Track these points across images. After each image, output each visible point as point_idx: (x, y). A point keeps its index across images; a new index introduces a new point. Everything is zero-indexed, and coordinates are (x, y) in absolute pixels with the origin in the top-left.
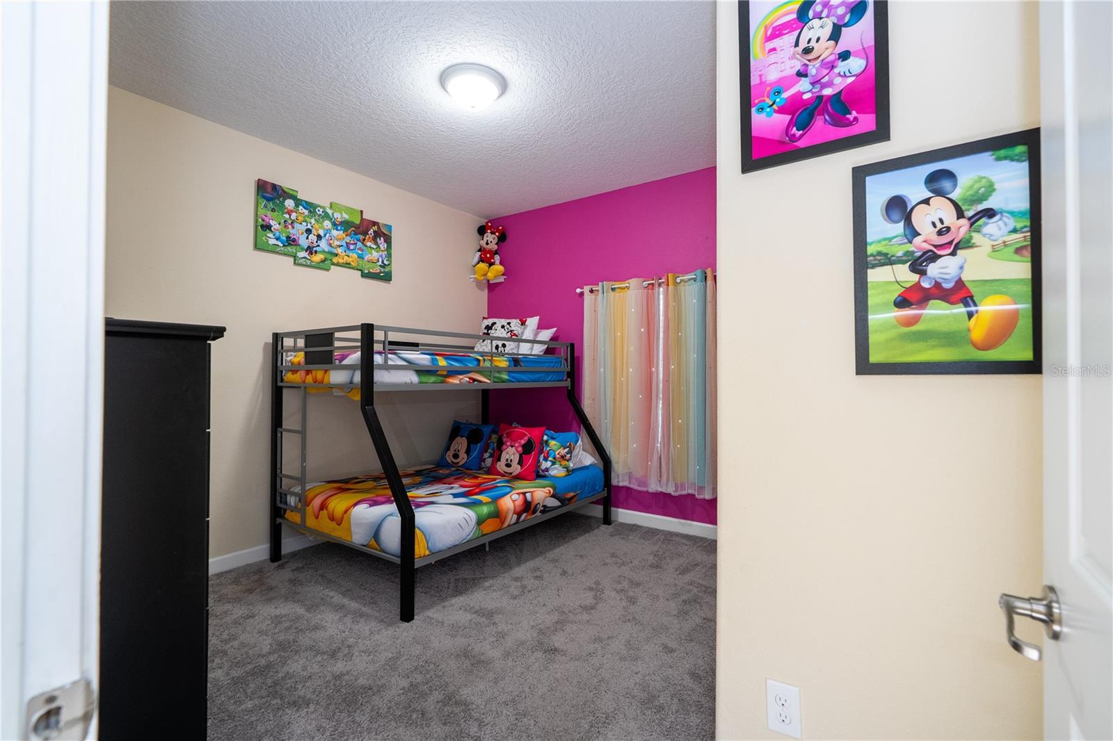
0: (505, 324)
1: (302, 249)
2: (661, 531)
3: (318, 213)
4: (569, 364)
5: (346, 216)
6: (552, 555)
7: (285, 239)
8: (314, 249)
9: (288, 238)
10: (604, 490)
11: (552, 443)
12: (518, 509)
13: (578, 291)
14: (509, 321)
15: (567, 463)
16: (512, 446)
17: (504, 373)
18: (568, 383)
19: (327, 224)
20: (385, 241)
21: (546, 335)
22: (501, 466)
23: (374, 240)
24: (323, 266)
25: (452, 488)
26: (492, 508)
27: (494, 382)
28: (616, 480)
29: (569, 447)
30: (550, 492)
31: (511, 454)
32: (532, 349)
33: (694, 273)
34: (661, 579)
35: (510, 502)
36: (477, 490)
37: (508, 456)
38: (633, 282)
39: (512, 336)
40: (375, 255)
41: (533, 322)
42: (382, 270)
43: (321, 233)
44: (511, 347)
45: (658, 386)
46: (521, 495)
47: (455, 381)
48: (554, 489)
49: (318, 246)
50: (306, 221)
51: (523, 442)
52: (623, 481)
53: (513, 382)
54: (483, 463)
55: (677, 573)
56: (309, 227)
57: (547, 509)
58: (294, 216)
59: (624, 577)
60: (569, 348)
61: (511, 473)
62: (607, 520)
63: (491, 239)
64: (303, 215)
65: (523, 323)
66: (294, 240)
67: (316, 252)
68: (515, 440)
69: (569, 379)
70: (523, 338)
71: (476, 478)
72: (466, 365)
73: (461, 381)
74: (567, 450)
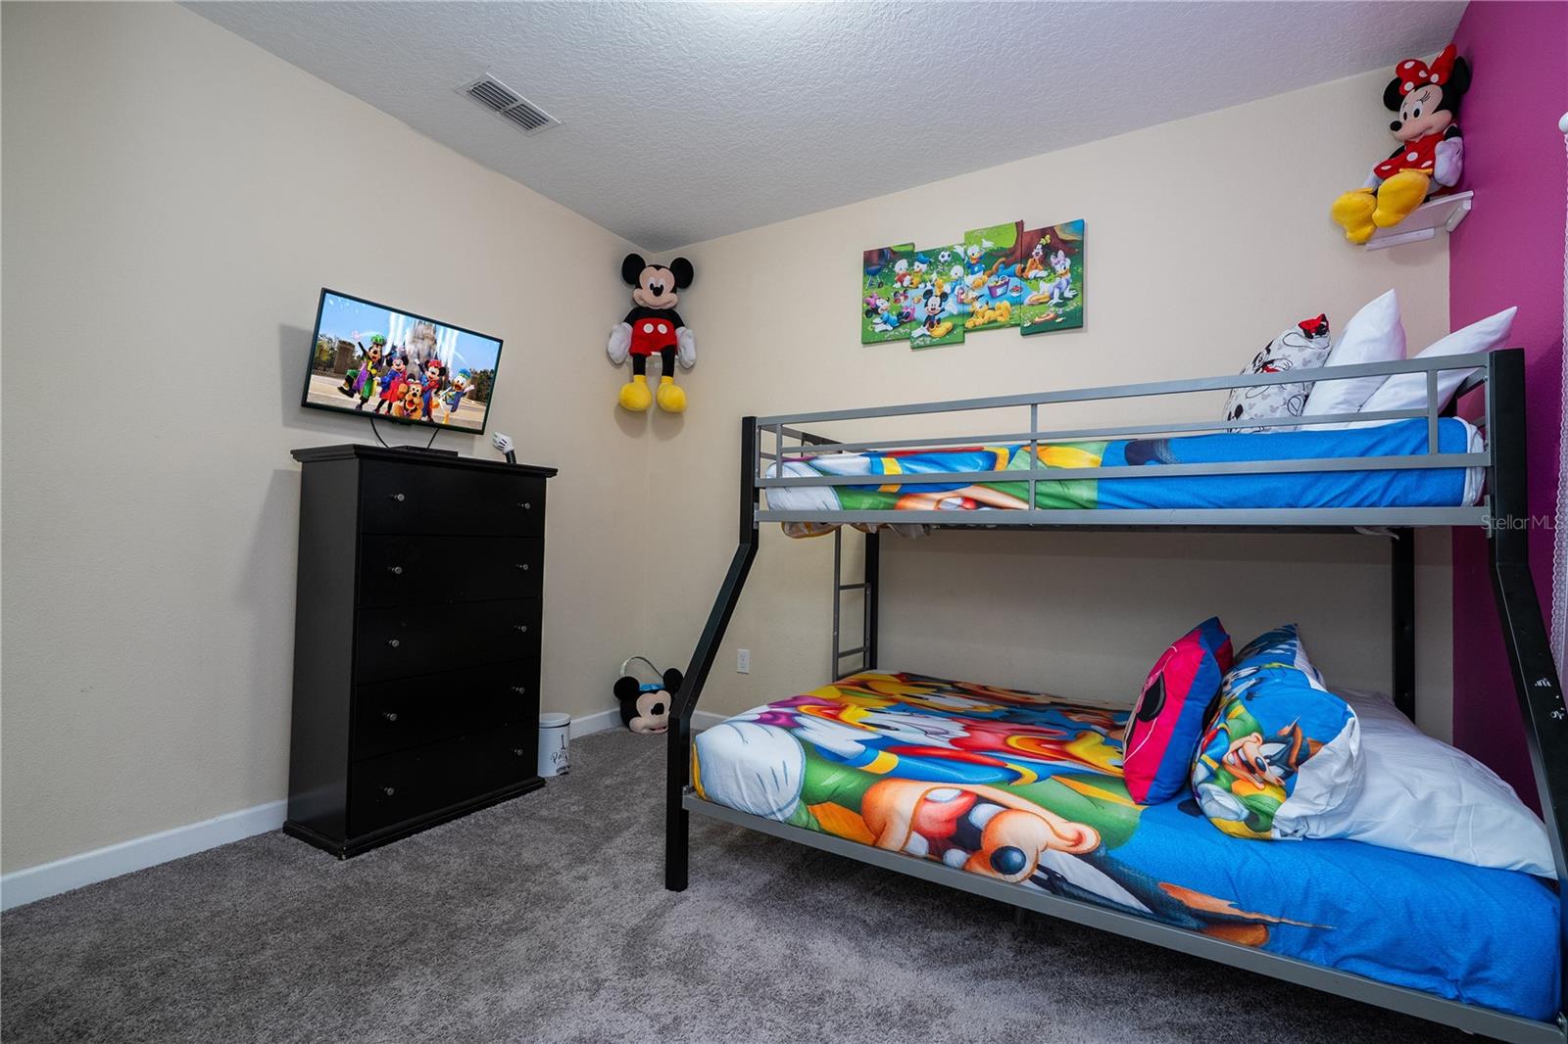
1: (919, 324)
3: (942, 260)
5: (988, 244)
7: (896, 318)
8: (937, 317)
9: (900, 315)
18: (1483, 513)
19: (957, 270)
20: (1067, 255)
23: (1045, 262)
24: (952, 338)
40: (1045, 288)
42: (1060, 311)
43: (947, 288)
47: (922, 505)
49: (943, 310)
50: (924, 281)
53: (1115, 507)
56: (929, 287)
58: (907, 281)
63: (1423, 109)
64: (919, 274)
65: (1314, 331)
66: (908, 315)
67: (939, 321)
69: (1488, 501)
72: (954, 470)
73: (941, 506)
74: (1274, 749)
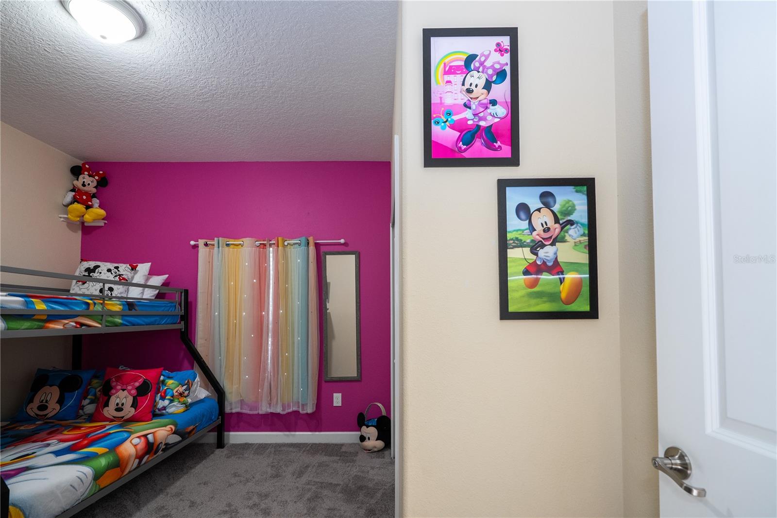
0: (112, 268)
2: (270, 444)
4: (183, 309)
6: (174, 489)
10: (218, 418)
11: (170, 382)
12: (140, 453)
13: (192, 243)
14: (116, 265)
15: (185, 399)
16: (123, 390)
17: (118, 317)
18: (182, 326)
21: (158, 280)
22: (109, 411)
25: (48, 445)
26: (112, 459)
27: (107, 326)
28: (229, 408)
29: (188, 384)
30: (172, 430)
31: (123, 397)
32: (143, 293)
33: (299, 239)
34: (284, 486)
35: (131, 447)
36: (86, 442)
37: (118, 401)
38: (247, 241)
39: (120, 280)
41: (144, 268)
44: (118, 290)
45: (268, 327)
46: (143, 439)
47: (57, 326)
48: (175, 425)
51: (137, 384)
52: (236, 408)
53: (127, 325)
54: (81, 411)
55: (295, 477)
57: (168, 446)
59: (252, 492)
60: (183, 294)
61: (123, 417)
62: (220, 444)
65: (134, 268)
68: (128, 384)
69: (183, 323)
70: (133, 282)
71: (79, 428)
72: (72, 309)
73: (65, 326)
74: (185, 387)
